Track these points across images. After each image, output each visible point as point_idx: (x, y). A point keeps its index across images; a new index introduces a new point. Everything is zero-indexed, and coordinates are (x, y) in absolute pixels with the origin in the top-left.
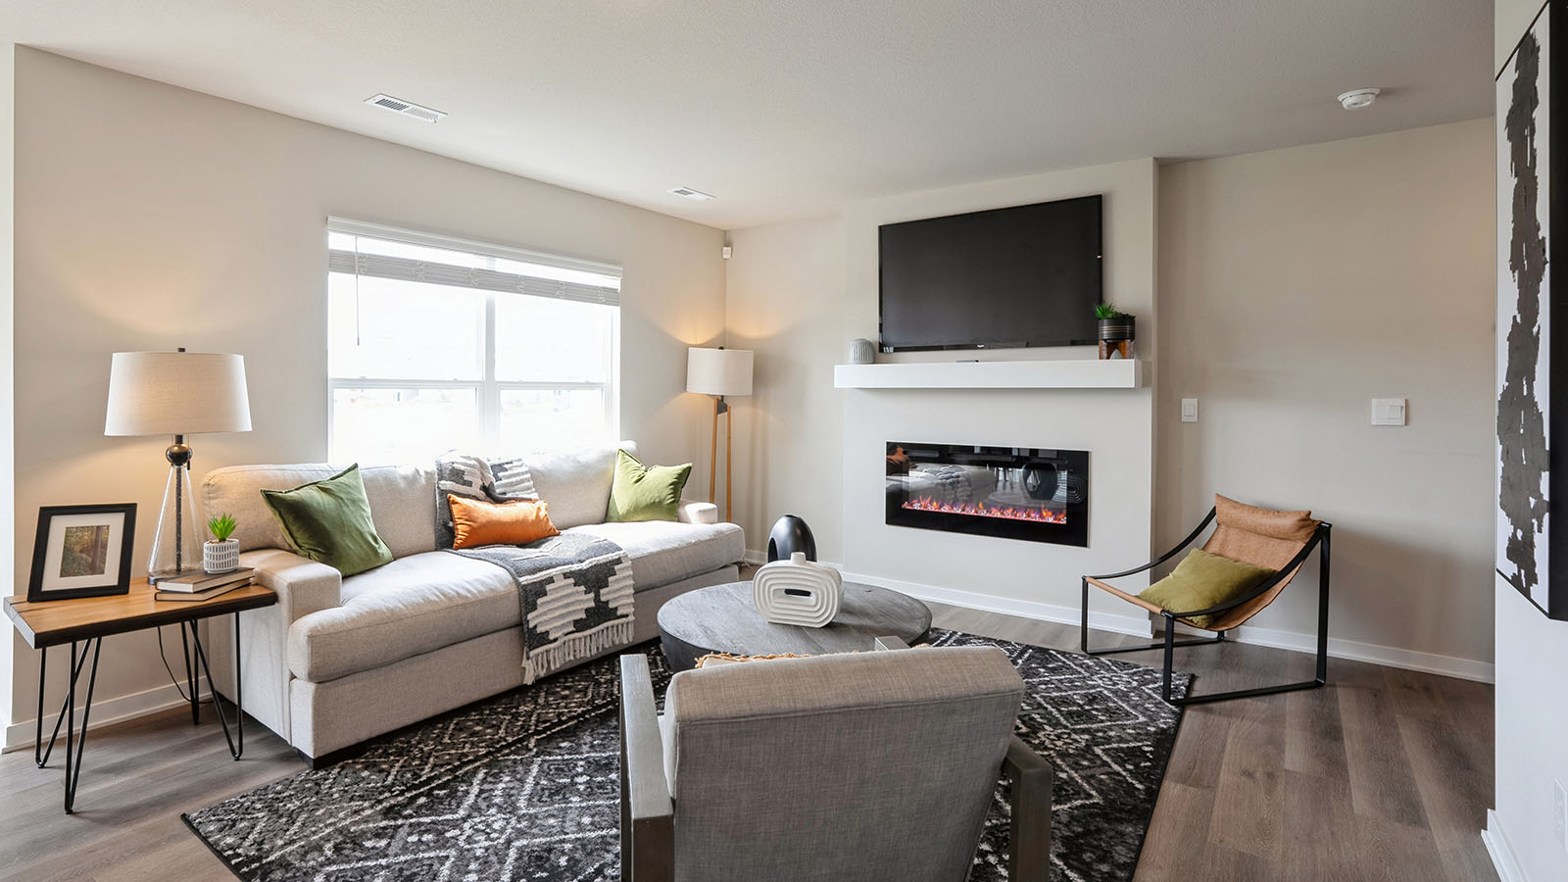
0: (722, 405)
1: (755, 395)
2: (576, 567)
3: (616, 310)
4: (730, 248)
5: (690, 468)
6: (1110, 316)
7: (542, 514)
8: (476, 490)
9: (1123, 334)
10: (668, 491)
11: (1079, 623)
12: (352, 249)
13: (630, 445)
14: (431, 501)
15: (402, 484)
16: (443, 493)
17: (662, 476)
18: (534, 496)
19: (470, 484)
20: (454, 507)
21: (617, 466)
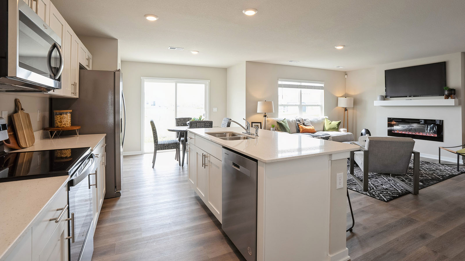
0: (346, 109)
1: (353, 108)
2: (323, 137)
3: (323, 91)
4: (347, 76)
5: (341, 122)
6: (447, 89)
7: (314, 128)
8: (302, 123)
9: (452, 93)
10: (336, 126)
11: (438, 159)
12: (281, 84)
13: (327, 117)
14: (295, 125)
15: (291, 122)
16: (297, 124)
17: (335, 123)
18: (311, 125)
19: (301, 122)
20: (299, 126)
21: (325, 121)
